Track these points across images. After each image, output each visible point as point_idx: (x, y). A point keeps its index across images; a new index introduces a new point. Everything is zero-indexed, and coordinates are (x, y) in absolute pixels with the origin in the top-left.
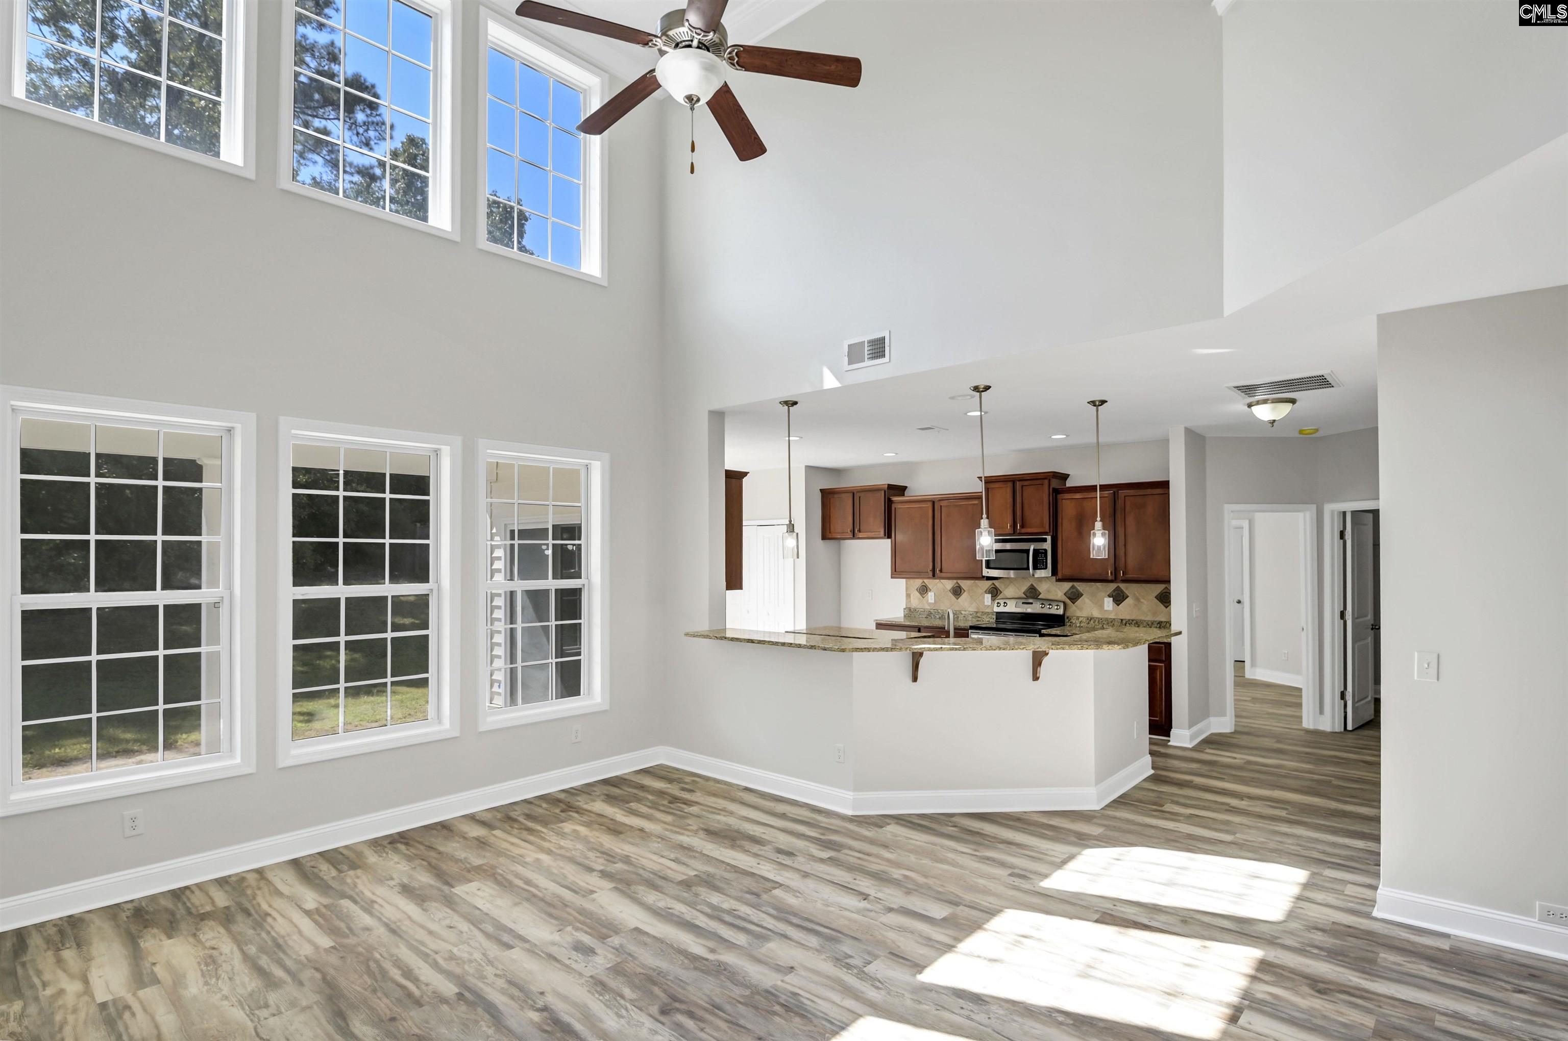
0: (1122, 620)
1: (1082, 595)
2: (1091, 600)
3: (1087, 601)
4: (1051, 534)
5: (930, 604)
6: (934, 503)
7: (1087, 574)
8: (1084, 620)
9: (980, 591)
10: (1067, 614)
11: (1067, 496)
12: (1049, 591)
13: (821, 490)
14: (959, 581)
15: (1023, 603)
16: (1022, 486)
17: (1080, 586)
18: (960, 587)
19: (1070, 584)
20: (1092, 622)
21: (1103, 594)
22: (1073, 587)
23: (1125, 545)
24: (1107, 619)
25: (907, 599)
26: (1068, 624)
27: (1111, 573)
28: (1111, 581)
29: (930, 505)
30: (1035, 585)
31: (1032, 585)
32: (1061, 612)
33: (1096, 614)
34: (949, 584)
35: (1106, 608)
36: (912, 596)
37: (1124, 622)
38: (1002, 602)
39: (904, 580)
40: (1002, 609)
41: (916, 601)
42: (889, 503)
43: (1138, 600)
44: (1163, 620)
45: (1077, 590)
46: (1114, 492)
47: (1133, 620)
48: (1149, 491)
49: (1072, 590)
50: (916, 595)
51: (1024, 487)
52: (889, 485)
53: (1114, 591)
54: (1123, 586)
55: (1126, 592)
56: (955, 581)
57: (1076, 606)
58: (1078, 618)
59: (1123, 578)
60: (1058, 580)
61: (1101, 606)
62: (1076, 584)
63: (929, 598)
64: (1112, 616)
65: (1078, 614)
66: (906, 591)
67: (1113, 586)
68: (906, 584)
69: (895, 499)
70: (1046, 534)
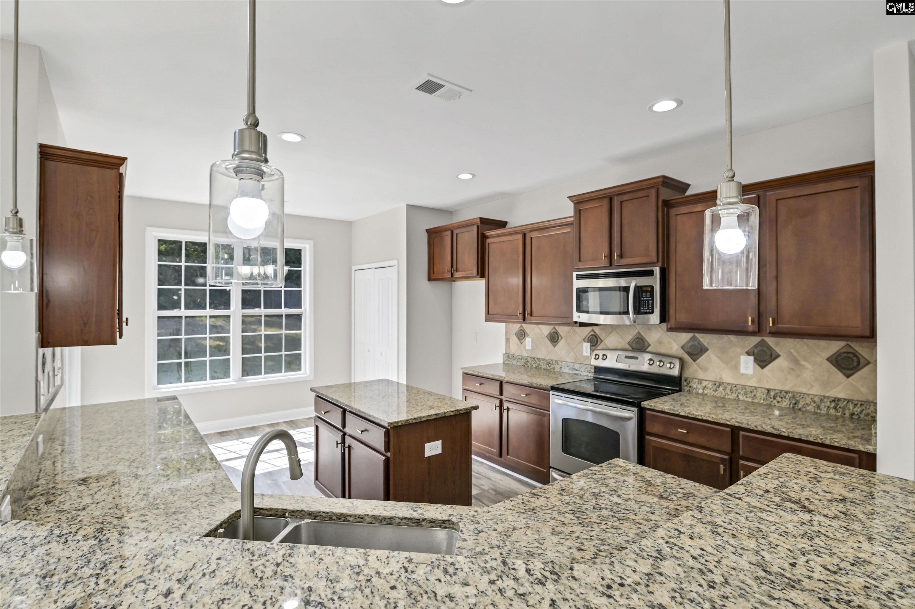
0: (769, 390)
1: (707, 350)
2: (719, 358)
3: (714, 358)
4: (660, 264)
5: (527, 351)
6: (524, 235)
7: (714, 320)
8: (710, 386)
9: (579, 339)
10: (685, 375)
11: (683, 209)
12: (660, 342)
13: (427, 231)
14: (556, 327)
15: (626, 357)
16: (621, 202)
17: (704, 339)
18: (557, 333)
19: (689, 335)
20: (721, 389)
21: (739, 350)
22: (693, 338)
23: (777, 278)
24: (744, 387)
25: (506, 344)
26: (687, 389)
27: (753, 321)
28: (753, 334)
29: (520, 237)
30: (643, 334)
31: (639, 333)
32: (675, 372)
33: (728, 377)
34: (546, 330)
35: (743, 370)
36: (510, 340)
37: (772, 393)
38: (601, 353)
39: (504, 324)
40: (601, 363)
41: (515, 348)
42: (482, 240)
43: (795, 361)
44: (841, 396)
45: (700, 343)
46: (759, 196)
47: (787, 392)
48: (821, 187)
49: (692, 343)
50: (514, 339)
51: (624, 204)
52: (481, 219)
53: (756, 346)
54: (770, 341)
55: (777, 349)
56: (552, 327)
57: (698, 365)
58: (700, 381)
59: (773, 330)
60: (670, 330)
61: (736, 367)
62: (698, 336)
63: (527, 344)
64: (753, 383)
65: (701, 375)
66: (506, 336)
67: (754, 340)
68: (506, 327)
69: (489, 233)
70: (653, 264)
